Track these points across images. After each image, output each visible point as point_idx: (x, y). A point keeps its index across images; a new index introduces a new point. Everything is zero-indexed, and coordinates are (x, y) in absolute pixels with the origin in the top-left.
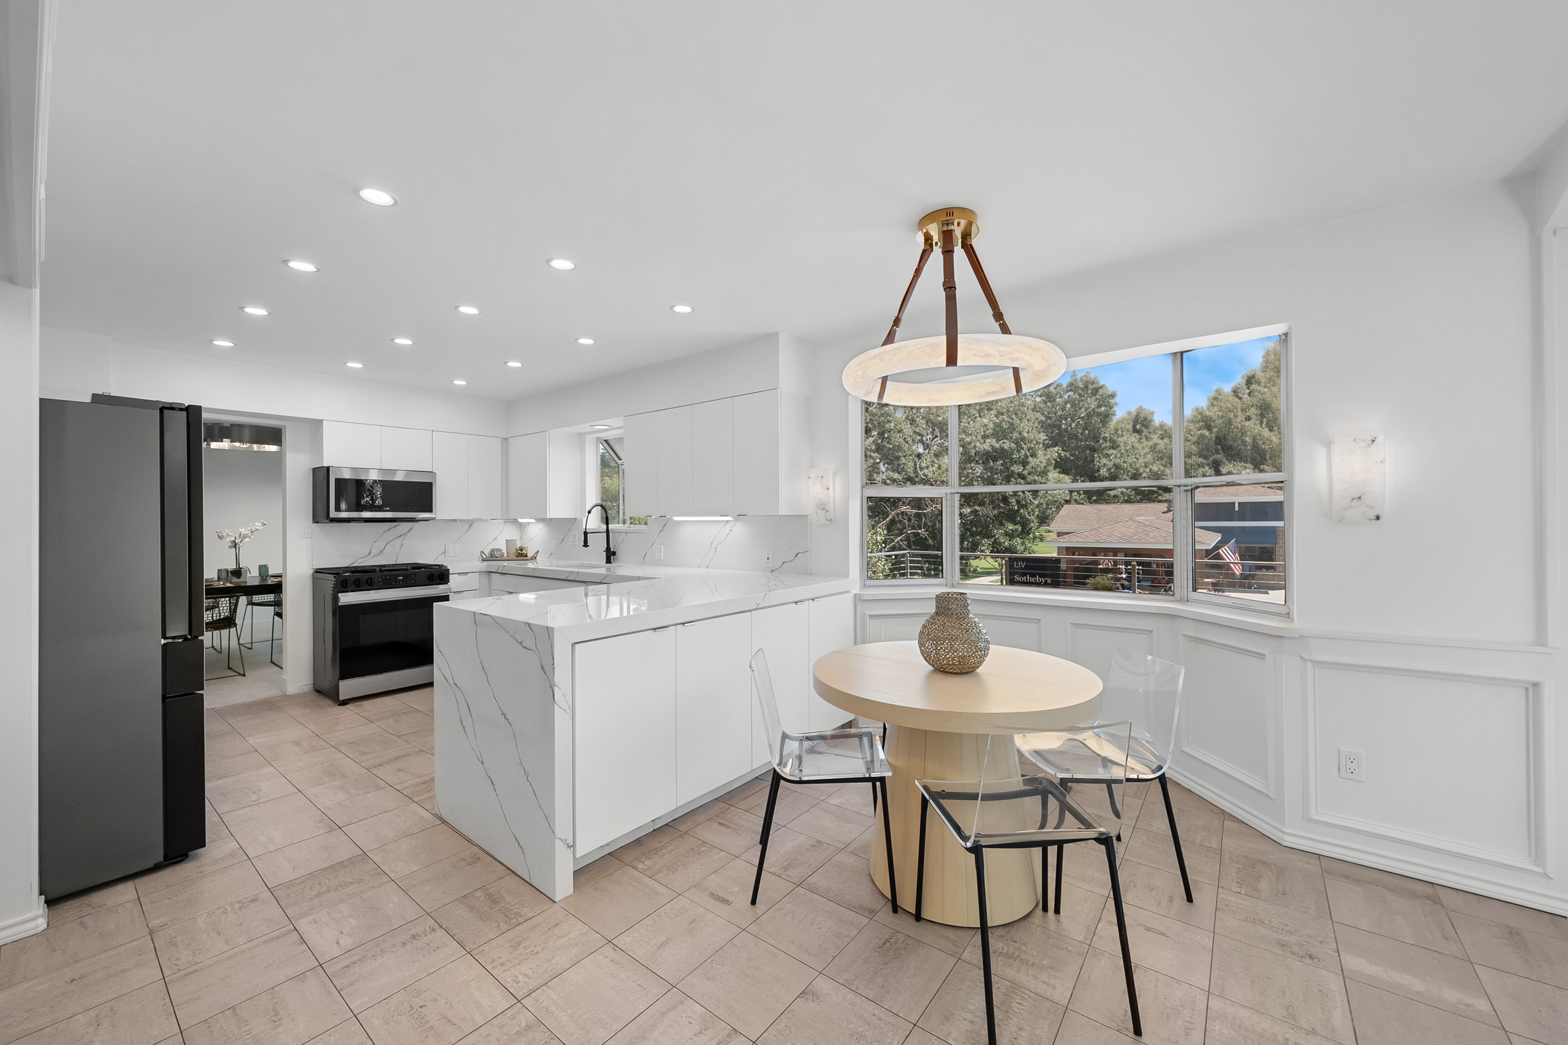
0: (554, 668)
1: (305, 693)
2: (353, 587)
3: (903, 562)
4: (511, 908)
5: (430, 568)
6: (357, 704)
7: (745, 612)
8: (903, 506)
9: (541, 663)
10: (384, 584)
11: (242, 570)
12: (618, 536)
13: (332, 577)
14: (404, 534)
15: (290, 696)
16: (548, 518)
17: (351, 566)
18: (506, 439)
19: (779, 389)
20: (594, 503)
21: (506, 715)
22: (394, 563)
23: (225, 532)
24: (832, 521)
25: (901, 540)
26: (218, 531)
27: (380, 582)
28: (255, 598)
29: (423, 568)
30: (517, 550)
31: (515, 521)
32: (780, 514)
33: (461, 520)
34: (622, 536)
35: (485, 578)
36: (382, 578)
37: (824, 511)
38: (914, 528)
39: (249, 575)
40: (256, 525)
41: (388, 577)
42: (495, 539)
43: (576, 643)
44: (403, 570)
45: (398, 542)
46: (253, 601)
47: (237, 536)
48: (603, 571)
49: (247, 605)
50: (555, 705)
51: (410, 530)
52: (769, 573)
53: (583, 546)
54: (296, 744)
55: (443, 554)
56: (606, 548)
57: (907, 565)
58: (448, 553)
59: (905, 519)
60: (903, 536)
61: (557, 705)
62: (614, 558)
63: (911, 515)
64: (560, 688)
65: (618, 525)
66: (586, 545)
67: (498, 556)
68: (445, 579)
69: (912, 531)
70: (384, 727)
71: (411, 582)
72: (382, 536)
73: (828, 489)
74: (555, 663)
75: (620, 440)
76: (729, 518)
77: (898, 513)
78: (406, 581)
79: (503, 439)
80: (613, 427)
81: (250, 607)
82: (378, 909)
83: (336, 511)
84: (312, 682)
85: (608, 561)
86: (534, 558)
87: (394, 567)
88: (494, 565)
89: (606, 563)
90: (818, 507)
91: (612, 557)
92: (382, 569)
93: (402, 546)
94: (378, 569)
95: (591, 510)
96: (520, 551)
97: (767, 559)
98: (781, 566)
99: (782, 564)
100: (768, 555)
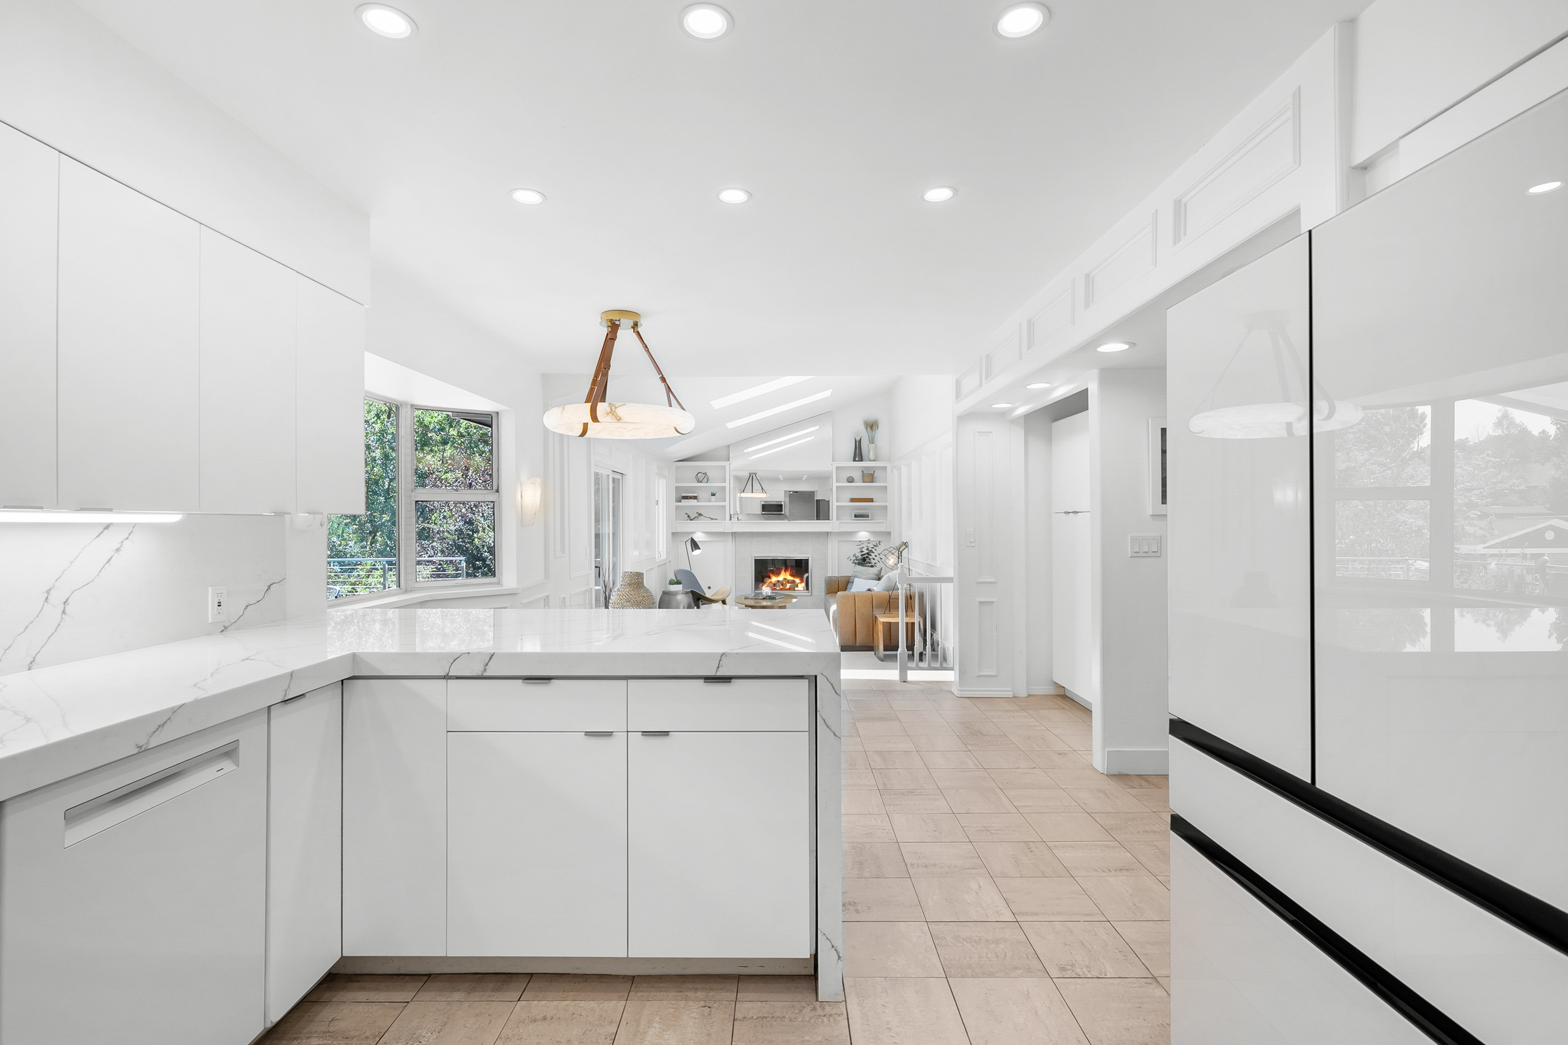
4: (854, 854)
52: (219, 635)
82: (946, 900)
97: (219, 606)
98: (242, 614)
99: (245, 609)
100: (219, 596)
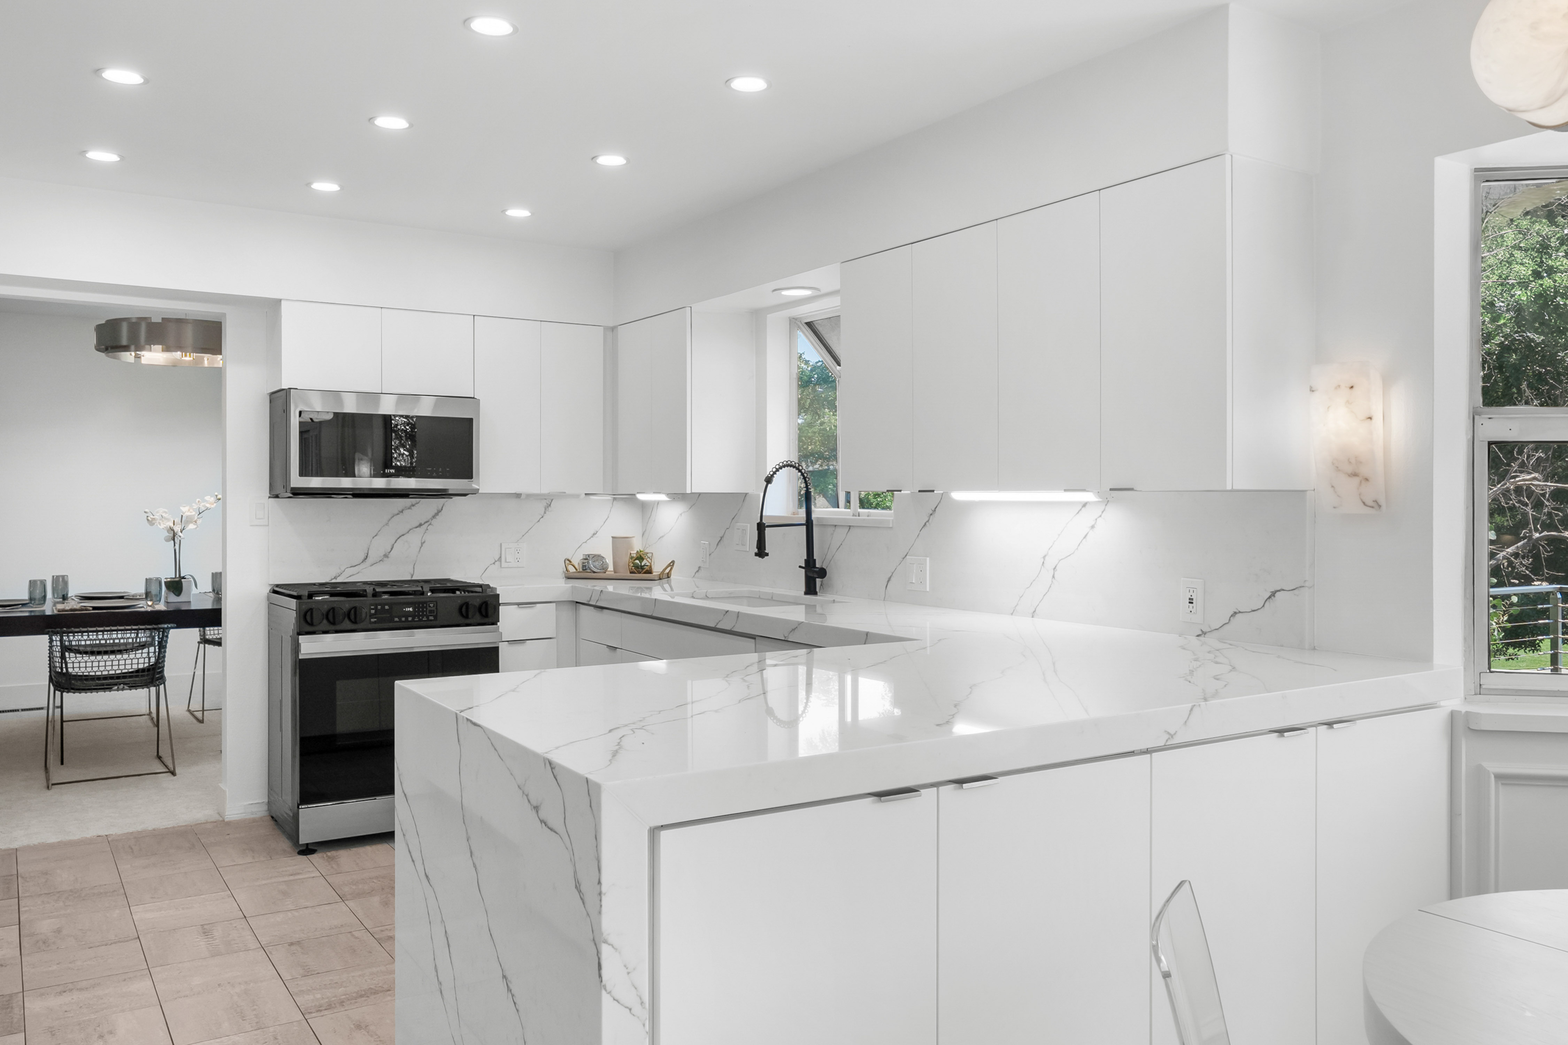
0: (600, 894)
1: (254, 821)
2: (325, 625)
3: (1544, 613)
5: (468, 592)
6: (329, 854)
7: (1132, 753)
8: (1521, 472)
9: (575, 872)
10: (380, 621)
11: (183, 580)
12: (832, 534)
13: (293, 603)
14: (427, 522)
15: (229, 824)
16: (688, 491)
17: (334, 581)
18: (613, 329)
19: (1228, 157)
20: (783, 458)
21: (510, 982)
22: (409, 578)
23: (158, 512)
24: (1380, 506)
25: (1516, 555)
26: (146, 510)
27: (371, 616)
28: (210, 630)
29: (458, 590)
30: (632, 558)
31: (630, 499)
32: (1229, 488)
33: (529, 496)
34: (840, 533)
35: (567, 614)
36: (376, 609)
37: (1356, 480)
38: (1547, 527)
39: (194, 591)
40: (206, 501)
41: (387, 607)
42: (594, 534)
43: (663, 827)
44: (415, 593)
45: (415, 538)
46: (207, 637)
47: (178, 520)
48: (796, 614)
49: (199, 643)
50: (604, 992)
51: (437, 514)
52: (1194, 639)
53: (756, 555)
54: (204, 933)
55: (498, 563)
56: (807, 561)
57: (1556, 621)
58: (506, 562)
59: (1526, 505)
60: (1519, 544)
61: (609, 993)
62: (822, 582)
63: (1544, 495)
64: (616, 949)
65: (837, 509)
66: (761, 552)
67: (595, 570)
68: (490, 614)
69: (1545, 533)
70: (360, 915)
71: (428, 617)
72: (387, 524)
73: (1370, 418)
74: (603, 881)
75: (834, 321)
76: (1089, 497)
77: (1508, 490)
78: (419, 616)
79: (606, 329)
80: (823, 291)
81: (202, 646)
83: (301, 475)
84: (267, 801)
85: (811, 589)
86: (665, 576)
87: (401, 586)
88: (587, 588)
89: (806, 593)
90: (1338, 469)
91: (818, 581)
92: (379, 589)
93: (422, 544)
94: (369, 590)
95: (772, 476)
96: (637, 561)
97: (1190, 603)
98: (1228, 621)
99: (1232, 616)
100: (1191, 591)
